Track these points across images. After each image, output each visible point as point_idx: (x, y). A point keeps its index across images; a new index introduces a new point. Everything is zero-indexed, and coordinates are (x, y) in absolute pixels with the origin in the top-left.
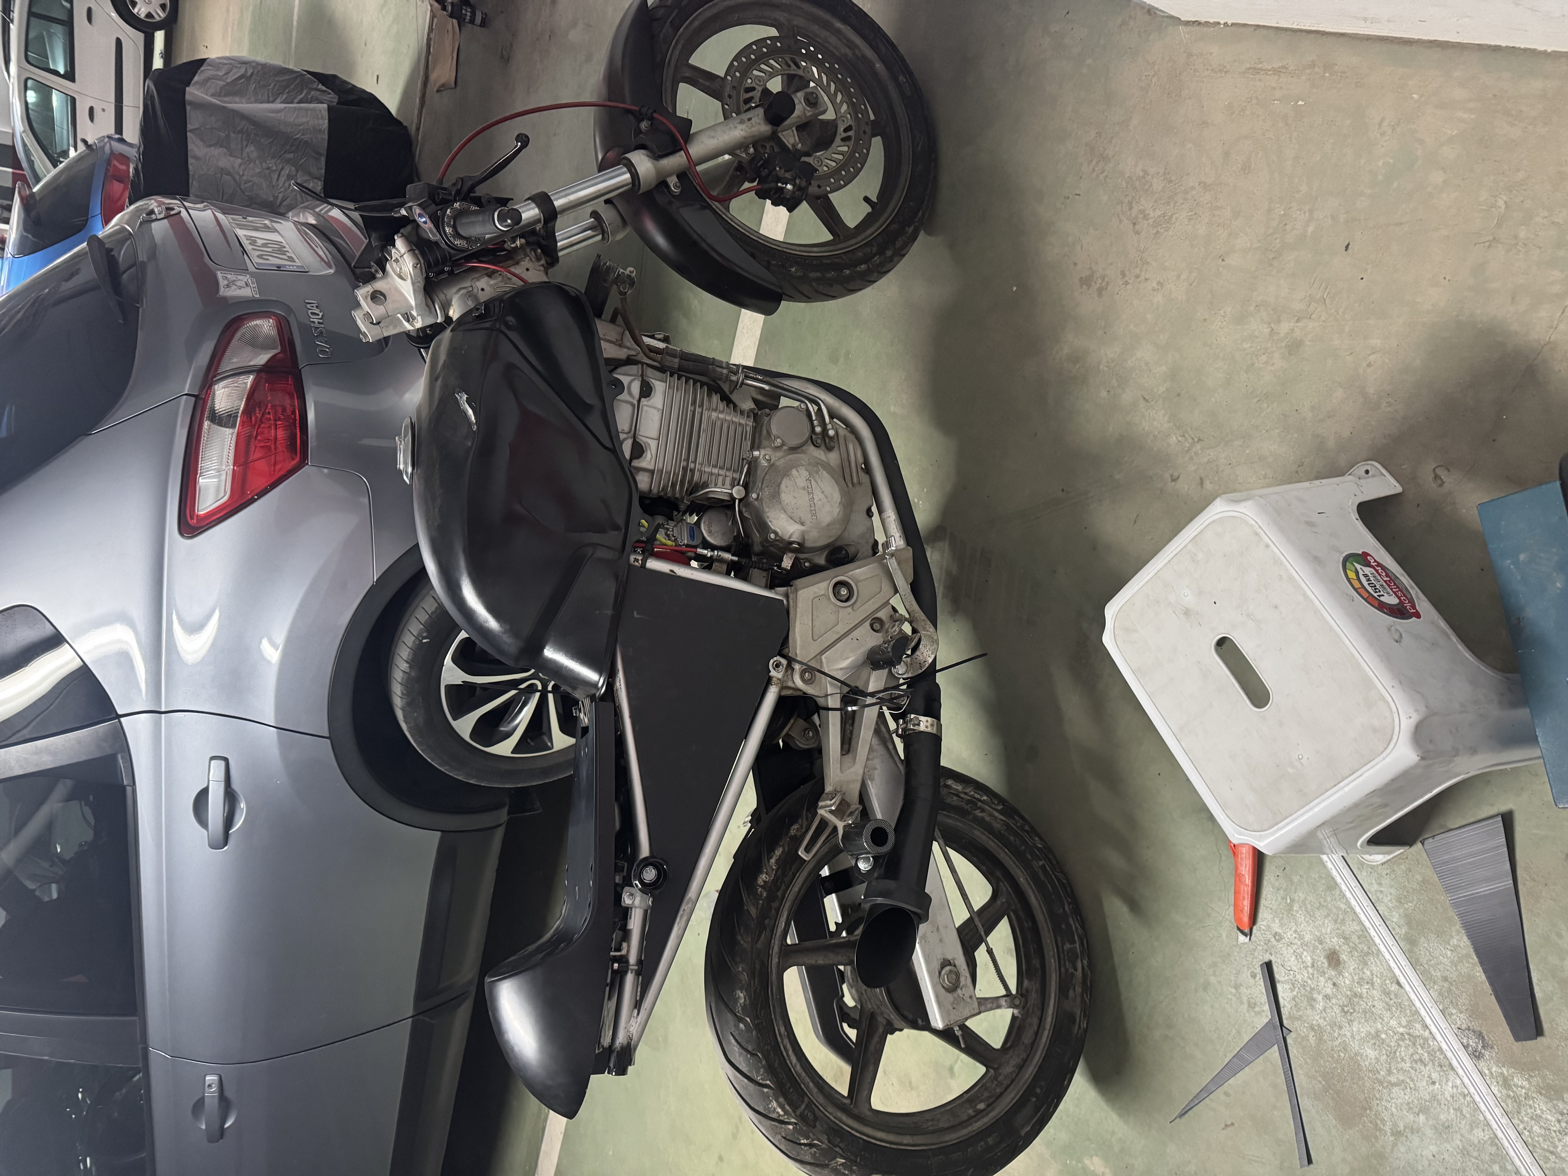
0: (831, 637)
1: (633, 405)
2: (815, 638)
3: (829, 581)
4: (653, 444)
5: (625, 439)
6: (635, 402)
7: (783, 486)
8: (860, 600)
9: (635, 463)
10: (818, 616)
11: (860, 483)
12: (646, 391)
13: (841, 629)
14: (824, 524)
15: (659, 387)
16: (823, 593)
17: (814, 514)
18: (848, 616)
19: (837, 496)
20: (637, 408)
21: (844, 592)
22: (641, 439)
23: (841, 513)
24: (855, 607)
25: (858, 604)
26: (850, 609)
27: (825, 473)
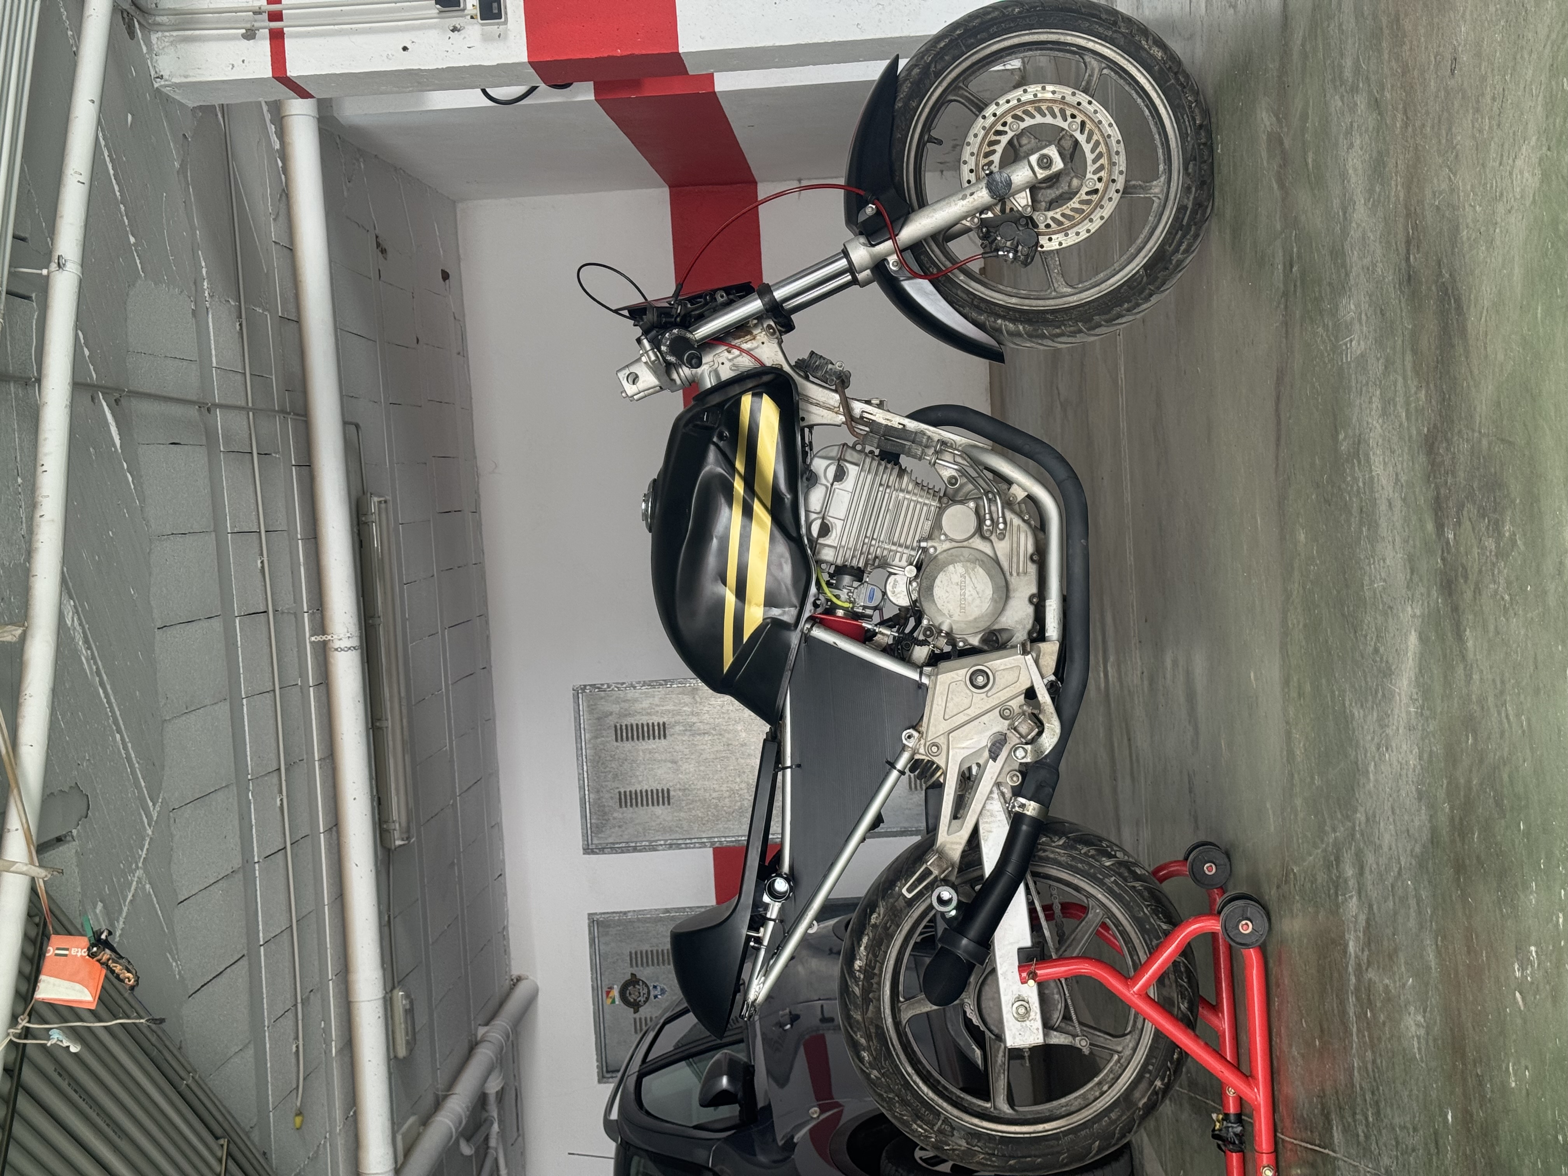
0: (962, 718)
1: (827, 487)
2: (946, 717)
3: (966, 669)
4: (839, 524)
5: (815, 519)
6: (829, 485)
7: (937, 582)
8: (995, 686)
9: (821, 541)
10: (952, 699)
11: (1025, 573)
12: (840, 475)
13: (973, 712)
14: (971, 618)
15: (852, 470)
16: (960, 679)
17: (962, 608)
18: (981, 701)
19: (989, 592)
20: (830, 492)
21: (980, 680)
22: (830, 520)
23: (991, 608)
24: (990, 694)
25: (993, 691)
26: (984, 696)
27: (981, 570)
